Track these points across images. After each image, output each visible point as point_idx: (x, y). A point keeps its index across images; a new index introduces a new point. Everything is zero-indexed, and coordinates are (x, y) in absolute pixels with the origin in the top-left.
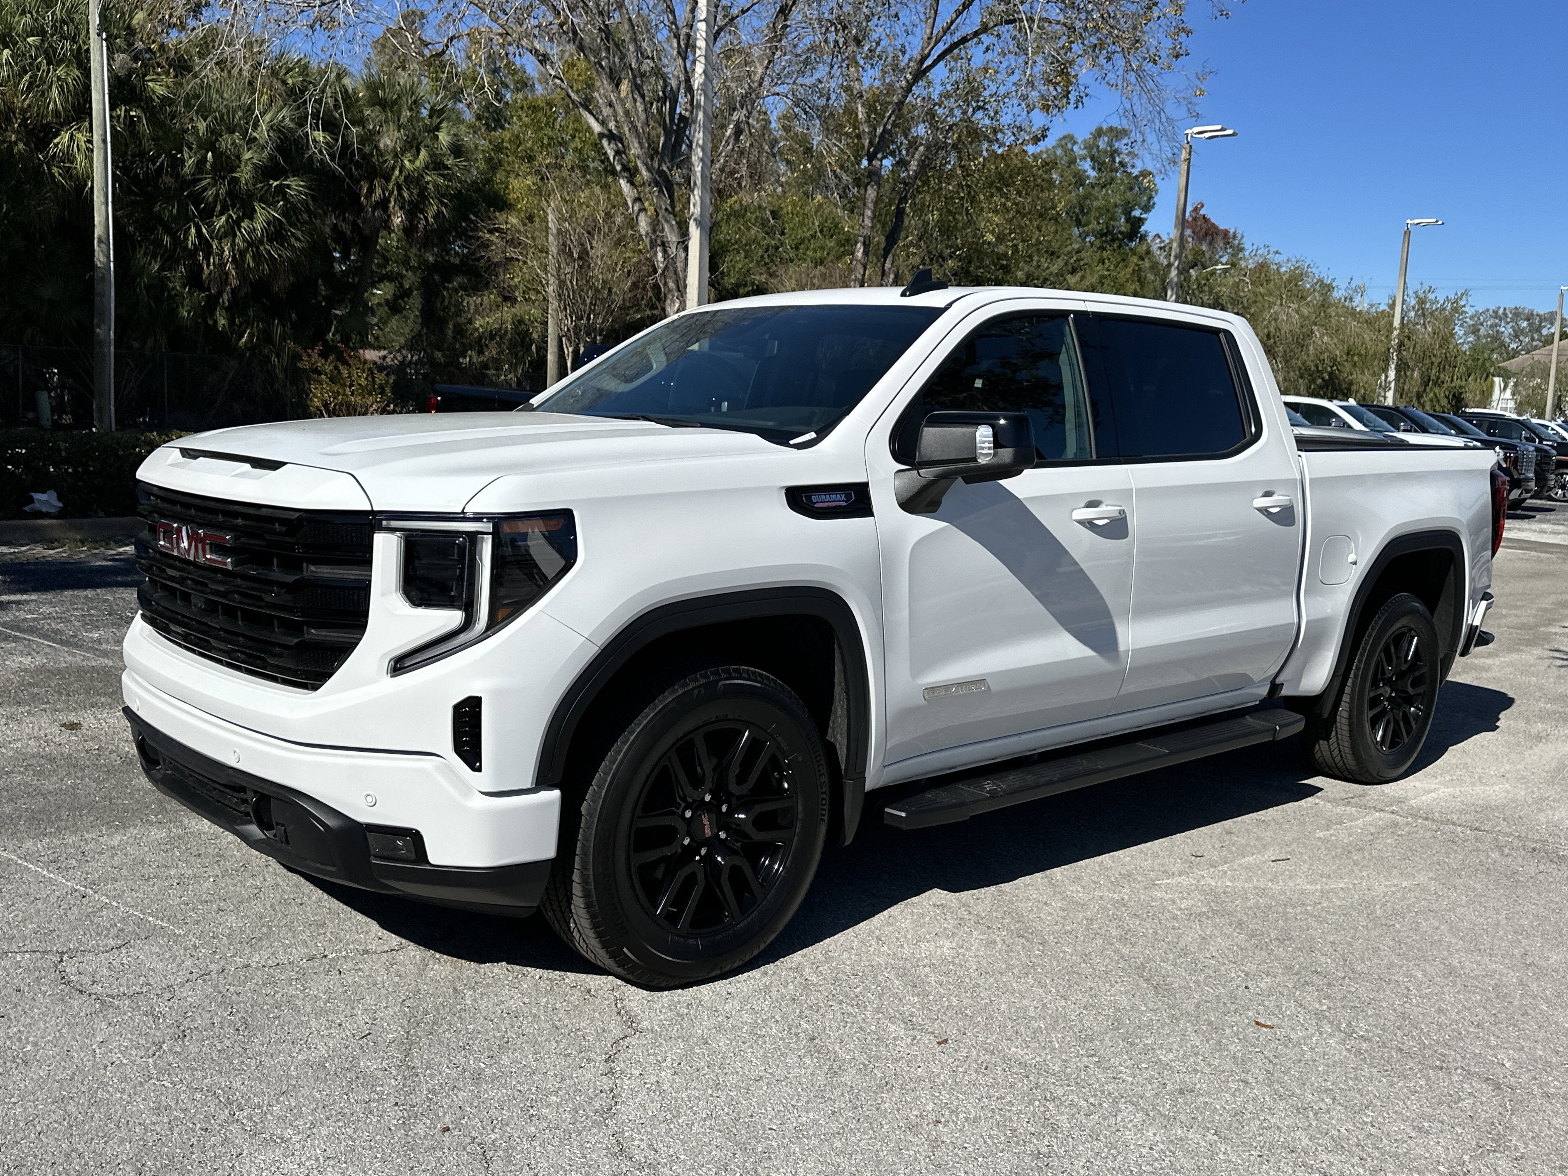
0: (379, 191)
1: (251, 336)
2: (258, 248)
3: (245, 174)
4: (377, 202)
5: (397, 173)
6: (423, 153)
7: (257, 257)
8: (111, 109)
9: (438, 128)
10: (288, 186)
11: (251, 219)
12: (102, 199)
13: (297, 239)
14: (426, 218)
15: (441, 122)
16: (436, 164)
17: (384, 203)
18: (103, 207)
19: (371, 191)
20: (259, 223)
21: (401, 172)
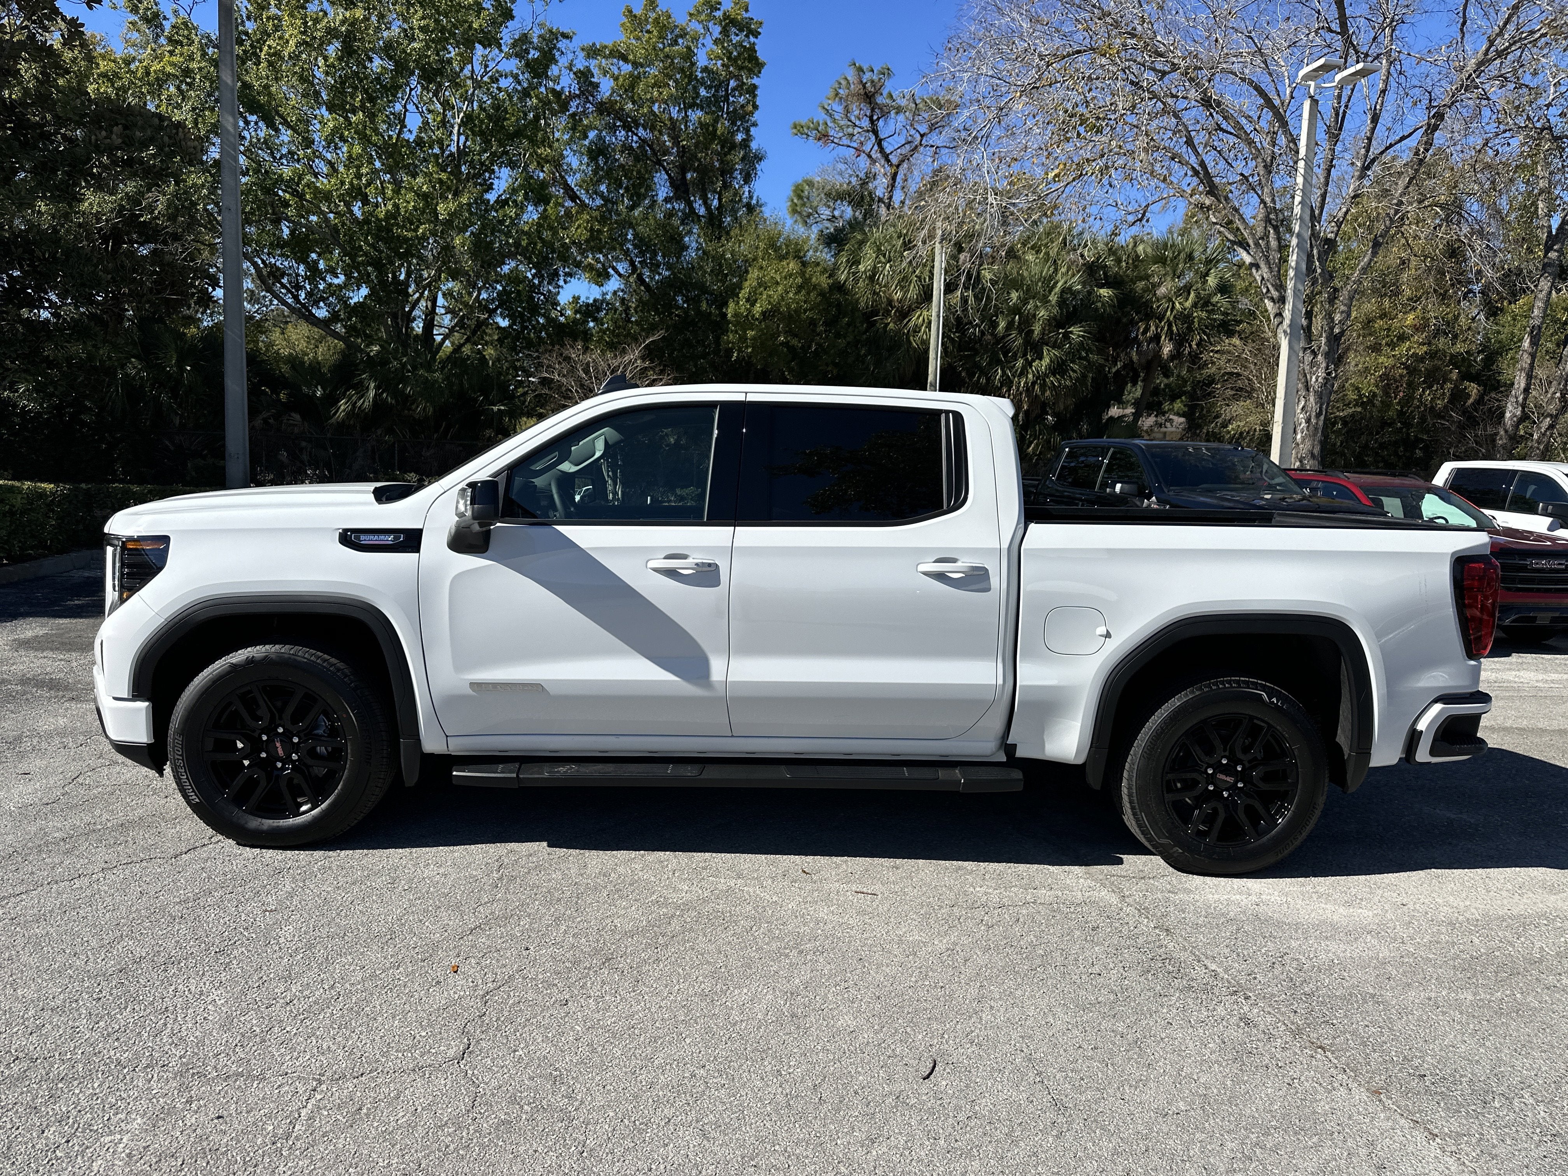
0: (1153, 328)
1: (1037, 445)
2: (1044, 381)
3: (1037, 328)
4: (1151, 338)
5: (1169, 313)
6: (1192, 295)
7: (1043, 387)
8: (945, 294)
9: (1207, 274)
10: (1071, 332)
11: (1041, 360)
12: (934, 356)
13: (1074, 371)
14: (1190, 346)
15: (1210, 269)
16: (1204, 302)
17: (1157, 338)
18: (934, 362)
19: (1147, 330)
20: (1046, 361)
21: (1172, 311)
